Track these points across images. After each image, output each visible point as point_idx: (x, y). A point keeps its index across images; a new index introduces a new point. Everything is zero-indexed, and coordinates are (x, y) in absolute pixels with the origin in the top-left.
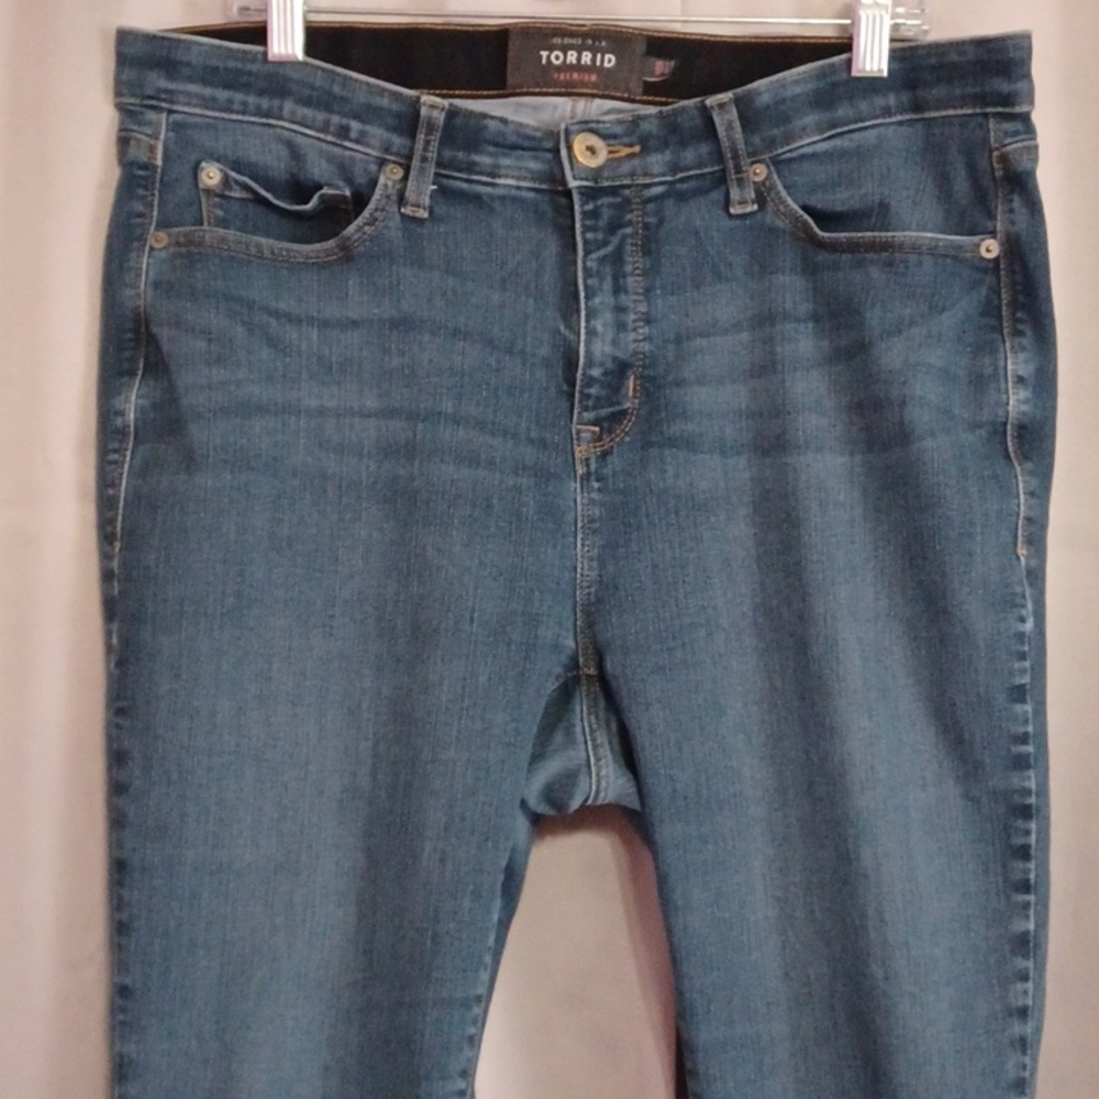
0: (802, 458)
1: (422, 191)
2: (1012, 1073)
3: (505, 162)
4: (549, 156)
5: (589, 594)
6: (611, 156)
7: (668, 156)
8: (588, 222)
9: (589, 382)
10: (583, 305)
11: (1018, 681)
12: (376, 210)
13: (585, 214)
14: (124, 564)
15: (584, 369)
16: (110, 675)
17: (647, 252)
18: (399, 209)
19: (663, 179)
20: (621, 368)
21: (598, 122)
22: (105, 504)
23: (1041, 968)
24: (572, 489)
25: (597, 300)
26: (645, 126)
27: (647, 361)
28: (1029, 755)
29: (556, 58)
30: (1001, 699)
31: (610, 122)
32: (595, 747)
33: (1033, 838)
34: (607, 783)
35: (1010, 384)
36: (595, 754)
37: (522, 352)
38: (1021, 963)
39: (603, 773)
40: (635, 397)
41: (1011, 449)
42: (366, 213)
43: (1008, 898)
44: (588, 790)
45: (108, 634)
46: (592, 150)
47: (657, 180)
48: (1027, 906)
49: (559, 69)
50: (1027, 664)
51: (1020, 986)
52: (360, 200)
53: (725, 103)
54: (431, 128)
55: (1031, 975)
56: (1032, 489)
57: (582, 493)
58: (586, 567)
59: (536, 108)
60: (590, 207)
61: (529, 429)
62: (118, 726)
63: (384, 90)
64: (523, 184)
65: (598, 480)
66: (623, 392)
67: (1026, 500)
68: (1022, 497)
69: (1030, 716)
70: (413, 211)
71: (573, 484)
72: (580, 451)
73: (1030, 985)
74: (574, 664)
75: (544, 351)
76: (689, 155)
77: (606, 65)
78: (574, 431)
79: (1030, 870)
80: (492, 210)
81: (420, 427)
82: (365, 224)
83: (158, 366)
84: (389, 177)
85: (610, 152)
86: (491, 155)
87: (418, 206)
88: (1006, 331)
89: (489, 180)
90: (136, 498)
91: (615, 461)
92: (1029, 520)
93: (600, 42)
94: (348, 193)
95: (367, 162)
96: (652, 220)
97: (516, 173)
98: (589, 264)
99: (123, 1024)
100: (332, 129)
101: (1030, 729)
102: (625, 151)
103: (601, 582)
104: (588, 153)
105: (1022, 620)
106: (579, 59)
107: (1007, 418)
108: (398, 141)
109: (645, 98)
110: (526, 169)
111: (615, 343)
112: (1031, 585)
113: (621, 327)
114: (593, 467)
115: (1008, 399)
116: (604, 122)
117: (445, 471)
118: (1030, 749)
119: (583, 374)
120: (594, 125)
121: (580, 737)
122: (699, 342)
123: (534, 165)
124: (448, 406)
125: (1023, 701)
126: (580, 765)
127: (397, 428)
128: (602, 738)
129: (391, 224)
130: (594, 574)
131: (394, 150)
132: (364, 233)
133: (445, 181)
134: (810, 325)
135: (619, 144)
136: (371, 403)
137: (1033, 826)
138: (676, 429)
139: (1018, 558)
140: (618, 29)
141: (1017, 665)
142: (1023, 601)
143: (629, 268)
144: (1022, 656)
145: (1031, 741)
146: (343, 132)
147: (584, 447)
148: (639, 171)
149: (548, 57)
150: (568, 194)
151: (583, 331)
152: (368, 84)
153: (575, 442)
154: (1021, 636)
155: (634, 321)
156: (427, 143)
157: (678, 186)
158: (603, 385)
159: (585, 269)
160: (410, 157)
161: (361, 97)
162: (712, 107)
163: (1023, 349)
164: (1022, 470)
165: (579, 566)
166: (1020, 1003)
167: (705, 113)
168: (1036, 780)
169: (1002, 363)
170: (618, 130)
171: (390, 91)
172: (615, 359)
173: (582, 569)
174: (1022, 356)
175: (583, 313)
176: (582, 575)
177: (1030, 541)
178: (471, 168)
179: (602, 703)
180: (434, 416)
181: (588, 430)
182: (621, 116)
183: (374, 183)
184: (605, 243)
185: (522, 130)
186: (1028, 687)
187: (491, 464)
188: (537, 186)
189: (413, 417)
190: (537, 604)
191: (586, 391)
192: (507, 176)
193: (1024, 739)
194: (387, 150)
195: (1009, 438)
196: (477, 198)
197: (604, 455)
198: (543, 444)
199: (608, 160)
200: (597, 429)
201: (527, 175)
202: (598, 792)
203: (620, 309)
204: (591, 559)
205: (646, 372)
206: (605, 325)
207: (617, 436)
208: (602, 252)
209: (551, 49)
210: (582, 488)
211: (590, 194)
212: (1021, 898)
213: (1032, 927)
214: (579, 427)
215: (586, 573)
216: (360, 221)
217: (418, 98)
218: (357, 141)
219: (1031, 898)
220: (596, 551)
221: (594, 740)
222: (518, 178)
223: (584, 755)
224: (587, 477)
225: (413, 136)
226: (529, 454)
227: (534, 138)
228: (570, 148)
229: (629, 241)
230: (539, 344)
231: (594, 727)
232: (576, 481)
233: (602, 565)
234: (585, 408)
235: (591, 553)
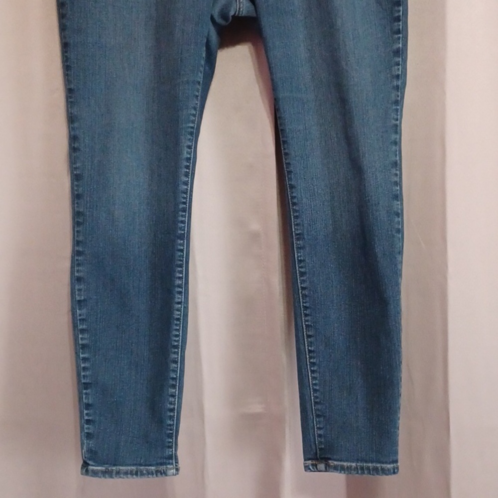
2: (393, 97)
23: (405, 61)
33: (401, 12)
34: (243, 5)
38: (397, 59)
43: (392, 37)
44: (236, 8)
48: (399, 38)
51: (396, 67)
55: (401, 63)
73: (400, 67)
79: (400, 25)
99: (71, 102)
137: (401, 8)
166: (397, 73)
202: (239, 9)
212: (396, 36)
213: (401, 45)
219: (401, 35)
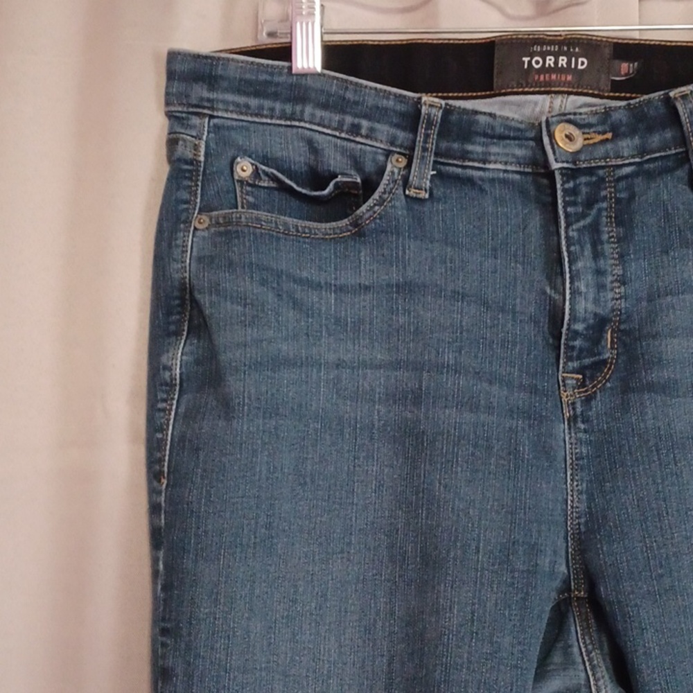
1: (423, 175)
3: (494, 149)
4: (532, 143)
5: (579, 524)
6: (587, 142)
7: (637, 141)
8: (567, 199)
9: (574, 334)
10: (567, 270)
12: (384, 193)
13: (564, 190)
14: (169, 500)
15: (569, 325)
16: (155, 598)
17: (619, 222)
18: (404, 192)
19: (632, 160)
20: (601, 323)
21: (575, 114)
22: (154, 447)
24: (562, 430)
25: (580, 264)
26: (616, 116)
27: (624, 317)
29: (537, 61)
31: (586, 114)
32: (593, 668)
36: (594, 675)
40: (612, 348)
42: (376, 195)
45: (155, 561)
46: (569, 138)
47: (627, 162)
49: (539, 71)
52: (369, 186)
53: (687, 95)
54: (430, 124)
57: (570, 433)
58: (576, 500)
59: (519, 105)
60: (571, 185)
61: (520, 377)
62: (164, 645)
63: (390, 93)
64: (509, 168)
65: (583, 422)
66: (602, 344)
70: (416, 193)
71: (562, 426)
72: (566, 397)
74: (566, 587)
75: (532, 310)
76: (655, 140)
77: (580, 67)
78: (560, 378)
80: (482, 190)
81: (425, 376)
82: (375, 205)
83: (200, 327)
84: (395, 165)
85: (585, 139)
86: (484, 144)
87: (420, 189)
89: (481, 165)
90: (181, 442)
91: (598, 405)
93: (574, 49)
94: (359, 180)
95: (376, 153)
96: (623, 195)
97: (504, 159)
98: (571, 234)
100: (345, 128)
102: (600, 138)
103: (591, 513)
104: (567, 140)
106: (556, 63)
108: (402, 135)
109: (612, 94)
110: (513, 155)
111: (596, 301)
113: (601, 287)
114: (579, 410)
116: (580, 114)
117: (449, 416)
119: (568, 329)
120: (572, 117)
121: (577, 658)
122: (670, 299)
123: (519, 152)
124: (449, 357)
126: (581, 685)
127: (405, 378)
128: (597, 656)
129: (398, 204)
130: (583, 507)
131: (399, 142)
132: (375, 212)
133: (442, 167)
135: (594, 132)
136: (381, 357)
138: (654, 376)
140: (590, 37)
143: (605, 237)
146: (355, 129)
147: (569, 392)
148: (612, 154)
149: (530, 62)
150: (550, 175)
151: (568, 292)
152: (376, 89)
153: (562, 388)
155: (612, 282)
156: (427, 136)
157: (646, 166)
158: (586, 338)
159: (567, 237)
160: (412, 149)
161: (370, 101)
162: (676, 98)
165: (570, 498)
167: (669, 103)
170: (593, 120)
171: (395, 95)
172: (596, 315)
173: (573, 501)
175: (567, 276)
176: (572, 507)
178: (465, 155)
179: (593, 622)
180: (440, 368)
181: (573, 378)
182: (594, 109)
183: (381, 172)
184: (583, 216)
185: (508, 123)
187: (490, 409)
188: (522, 170)
189: (418, 367)
190: (535, 534)
191: (571, 343)
192: (495, 162)
194: (392, 144)
196: (470, 181)
197: (588, 400)
198: (533, 390)
199: (584, 146)
200: (581, 377)
201: (514, 160)
203: (599, 272)
204: (580, 493)
205: (622, 327)
206: (587, 286)
207: (599, 382)
208: (582, 223)
209: (532, 55)
210: (570, 429)
211: (571, 174)
214: (565, 375)
215: (576, 505)
216: (370, 202)
217: (420, 98)
218: (367, 137)
220: (584, 485)
221: (590, 660)
222: (506, 163)
223: (583, 675)
224: (573, 420)
225: (414, 131)
227: (519, 130)
228: (551, 136)
229: (605, 214)
230: (527, 303)
231: (590, 647)
232: (564, 423)
233: (591, 498)
234: (569, 359)
235: (580, 487)
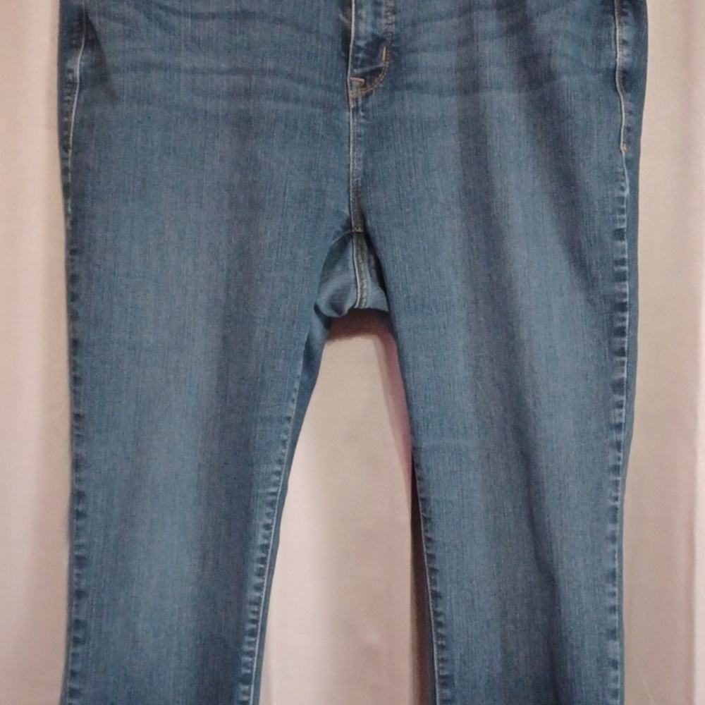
0: (488, 94)
2: (611, 463)
5: (357, 181)
9: (358, 49)
11: (618, 226)
14: (74, 163)
15: (354, 42)
16: (67, 232)
20: (377, 42)
22: (63, 128)
23: (631, 400)
24: (347, 116)
27: (394, 38)
28: (625, 272)
30: (608, 238)
32: (360, 272)
33: (627, 322)
34: (368, 293)
35: (618, 45)
36: (360, 276)
37: (317, 32)
38: (617, 398)
39: (365, 287)
40: (386, 60)
41: (618, 86)
43: (611, 360)
44: (355, 298)
45: (66, 206)
48: (622, 363)
50: (625, 216)
51: (617, 411)
55: (624, 405)
56: (630, 109)
57: (353, 119)
58: (356, 164)
61: (320, 79)
62: (72, 260)
65: (363, 111)
66: (379, 56)
67: (626, 116)
68: (624, 114)
69: (626, 248)
71: (348, 113)
72: (352, 94)
73: (623, 410)
74: (348, 226)
75: (330, 31)
78: (348, 81)
79: (624, 342)
81: (254, 78)
83: (93, 42)
88: (616, 13)
90: (81, 123)
91: (373, 100)
92: (628, 129)
99: (78, 436)
101: (626, 256)
103: (364, 174)
105: (623, 189)
107: (616, 66)
111: (374, 25)
112: (628, 169)
113: (377, 14)
114: (360, 102)
115: (616, 54)
117: (268, 105)
118: (626, 268)
119: (354, 45)
121: (351, 267)
122: (427, 25)
124: (270, 65)
125: (622, 239)
126: (350, 283)
127: (239, 80)
128: (364, 267)
130: (360, 169)
134: (494, 12)
136: (224, 66)
137: (627, 315)
138: (411, 78)
139: (621, 151)
141: (618, 217)
142: (623, 177)
144: (622, 211)
145: (627, 263)
147: (354, 90)
151: (353, 17)
153: (349, 87)
154: (621, 199)
155: (386, 12)
158: (366, 52)
163: (626, 23)
164: (624, 97)
165: (351, 163)
166: (617, 421)
168: (629, 287)
169: (613, 32)
172: (373, 35)
173: (353, 165)
174: (626, 28)
175: (353, 5)
176: (353, 169)
177: (628, 142)
179: (366, 248)
180: (263, 72)
181: (357, 81)
186: (625, 231)
187: (297, 101)
189: (247, 72)
190: (324, 184)
191: (356, 55)
193: (622, 262)
195: (617, 79)
197: (367, 96)
198: (328, 88)
200: (363, 80)
202: (361, 299)
203: (377, 4)
204: (359, 160)
205: (393, 45)
206: (367, 13)
207: (375, 84)
210: (353, 116)
212: (618, 359)
213: (625, 375)
214: (351, 78)
215: (356, 168)
219: (625, 359)
220: (362, 155)
221: (359, 269)
223: (353, 276)
224: (356, 110)
226: (320, 93)
230: (327, 27)
231: (361, 261)
232: (349, 111)
233: (365, 164)
234: (355, 67)
235: (359, 156)
